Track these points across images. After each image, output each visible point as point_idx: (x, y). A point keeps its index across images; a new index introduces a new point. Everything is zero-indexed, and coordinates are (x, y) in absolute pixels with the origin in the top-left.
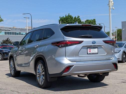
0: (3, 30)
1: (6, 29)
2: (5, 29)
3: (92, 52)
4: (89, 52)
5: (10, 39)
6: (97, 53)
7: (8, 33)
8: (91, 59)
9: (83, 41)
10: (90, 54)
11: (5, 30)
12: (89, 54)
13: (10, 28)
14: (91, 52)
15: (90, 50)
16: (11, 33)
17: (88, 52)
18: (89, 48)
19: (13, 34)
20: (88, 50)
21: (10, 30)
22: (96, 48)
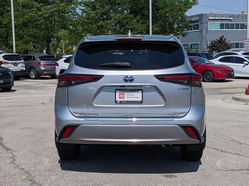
0: (216, 20)
1: (223, 17)
2: (221, 18)
3: (126, 99)
4: (120, 98)
5: (225, 39)
6: (141, 102)
7: (227, 26)
8: (124, 114)
9: (103, 76)
10: (121, 103)
11: (222, 20)
12: (118, 102)
13: (232, 16)
14: (123, 98)
15: (122, 96)
16: (232, 26)
17: (118, 99)
18: (120, 90)
19: (237, 28)
20: (117, 94)
21: (232, 19)
22: (138, 90)
